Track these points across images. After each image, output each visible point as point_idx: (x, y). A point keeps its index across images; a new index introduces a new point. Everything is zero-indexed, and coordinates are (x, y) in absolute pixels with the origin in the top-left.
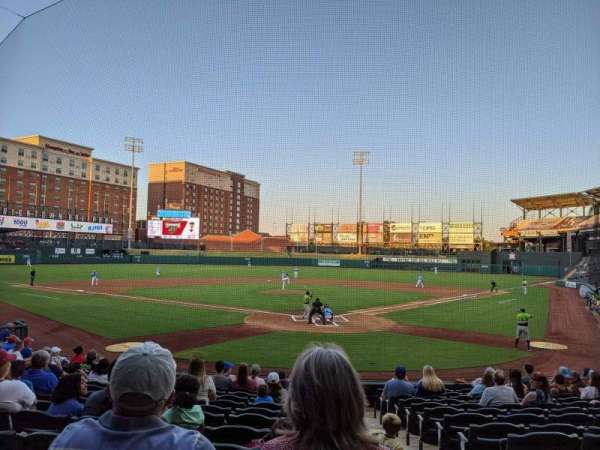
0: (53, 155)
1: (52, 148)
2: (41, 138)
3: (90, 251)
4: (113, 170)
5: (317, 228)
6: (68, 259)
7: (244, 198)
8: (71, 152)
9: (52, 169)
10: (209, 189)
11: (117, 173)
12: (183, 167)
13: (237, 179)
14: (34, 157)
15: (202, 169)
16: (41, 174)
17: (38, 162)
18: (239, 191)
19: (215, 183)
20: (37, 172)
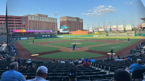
0: (40, 17)
1: (40, 16)
2: (38, 14)
3: (49, 36)
4: (52, 19)
5: (95, 28)
6: (45, 37)
7: (79, 23)
8: (44, 16)
9: (41, 20)
10: (72, 21)
11: (53, 20)
12: (66, 17)
13: (78, 19)
14: (37, 18)
15: (70, 17)
16: (39, 21)
17: (38, 19)
18: (78, 21)
19: (73, 20)
20: (38, 21)
